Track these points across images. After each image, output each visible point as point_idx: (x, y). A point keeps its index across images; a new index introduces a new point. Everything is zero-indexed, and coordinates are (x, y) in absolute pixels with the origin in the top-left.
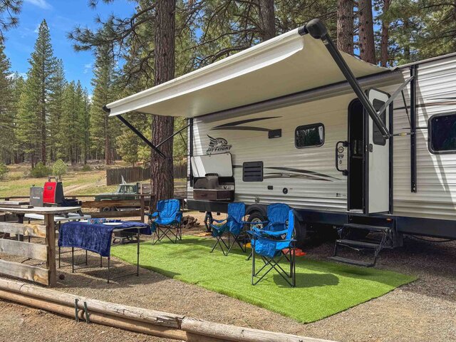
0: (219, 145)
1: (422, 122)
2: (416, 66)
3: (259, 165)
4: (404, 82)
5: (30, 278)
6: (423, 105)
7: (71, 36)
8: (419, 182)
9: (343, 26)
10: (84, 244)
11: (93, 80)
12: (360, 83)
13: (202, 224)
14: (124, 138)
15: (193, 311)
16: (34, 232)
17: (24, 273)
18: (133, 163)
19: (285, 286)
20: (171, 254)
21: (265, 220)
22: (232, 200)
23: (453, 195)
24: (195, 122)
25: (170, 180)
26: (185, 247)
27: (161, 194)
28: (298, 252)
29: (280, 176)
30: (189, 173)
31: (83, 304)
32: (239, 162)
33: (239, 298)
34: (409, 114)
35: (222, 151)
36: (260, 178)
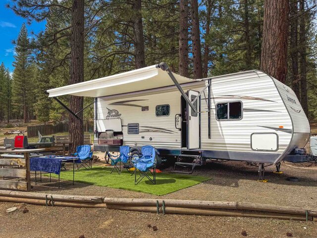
0: (114, 113)
1: (213, 106)
2: (211, 79)
3: (137, 125)
4: (205, 86)
5: (14, 188)
6: (213, 98)
7: (14, 42)
8: (212, 134)
9: (182, 44)
10: (44, 169)
11: (14, 62)
12: (182, 86)
13: (104, 160)
14: (39, 104)
15: (108, 195)
16: (17, 163)
17: (10, 185)
18: (45, 122)
19: (151, 184)
20: (88, 175)
21: (140, 155)
22: (122, 145)
23: (226, 140)
24: (98, 100)
25: (81, 134)
26: (96, 171)
27: (76, 142)
28: (157, 171)
29: (148, 131)
30: (95, 129)
31: (51, 197)
32: (126, 123)
33: (129, 190)
34: (208, 102)
35: (115, 117)
36: (137, 132)
